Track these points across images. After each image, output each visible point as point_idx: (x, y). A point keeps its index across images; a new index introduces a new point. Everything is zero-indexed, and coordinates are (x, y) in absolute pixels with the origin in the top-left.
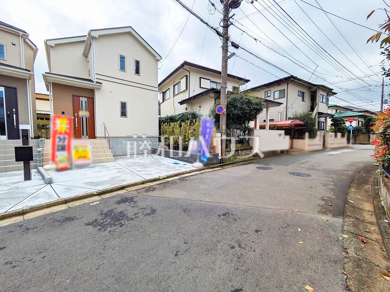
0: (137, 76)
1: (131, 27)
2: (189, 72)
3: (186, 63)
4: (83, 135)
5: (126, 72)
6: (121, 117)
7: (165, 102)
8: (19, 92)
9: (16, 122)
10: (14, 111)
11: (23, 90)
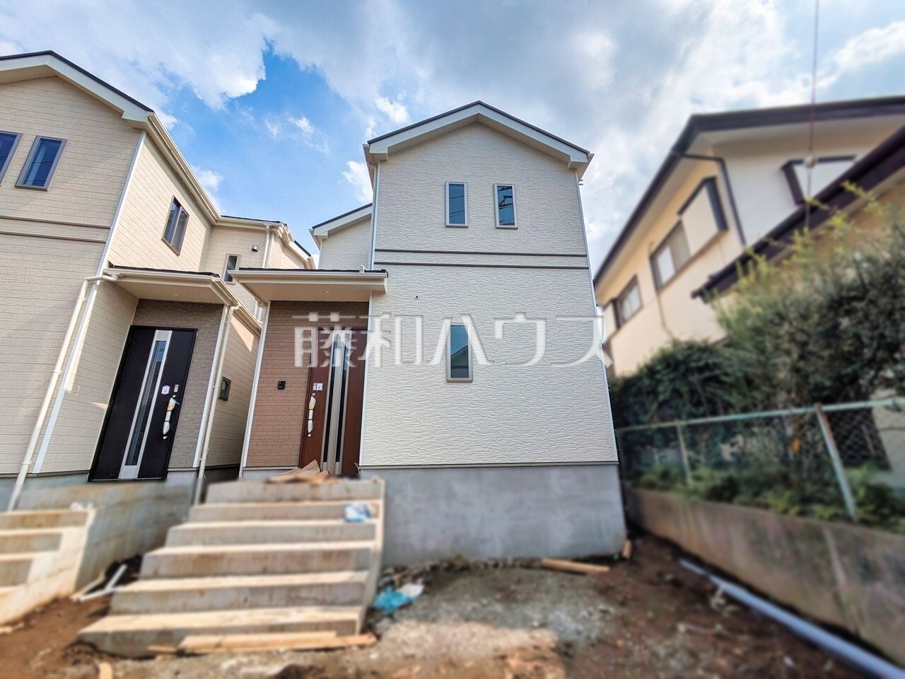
0: (503, 234)
1: (479, 103)
2: (721, 162)
3: (700, 124)
4: (325, 460)
5: (467, 227)
6: (449, 382)
7: (626, 329)
8: (201, 338)
9: (170, 422)
10: (176, 390)
11: (209, 333)
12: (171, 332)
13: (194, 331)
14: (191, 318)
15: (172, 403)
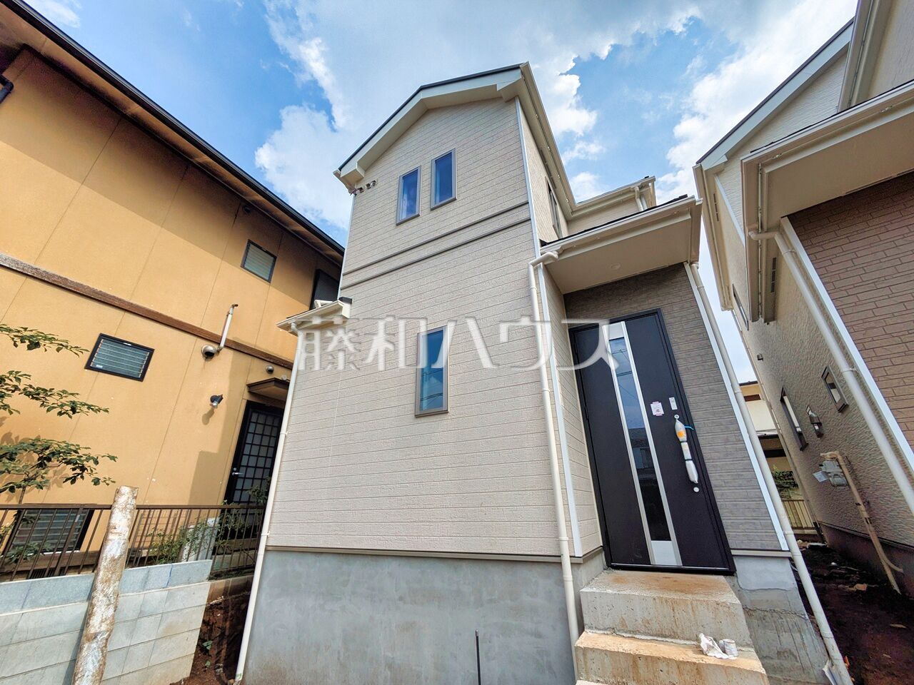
8: (672, 320)
9: (693, 459)
10: (674, 406)
11: (682, 308)
12: (623, 323)
13: (656, 313)
14: (644, 296)
15: (680, 428)
